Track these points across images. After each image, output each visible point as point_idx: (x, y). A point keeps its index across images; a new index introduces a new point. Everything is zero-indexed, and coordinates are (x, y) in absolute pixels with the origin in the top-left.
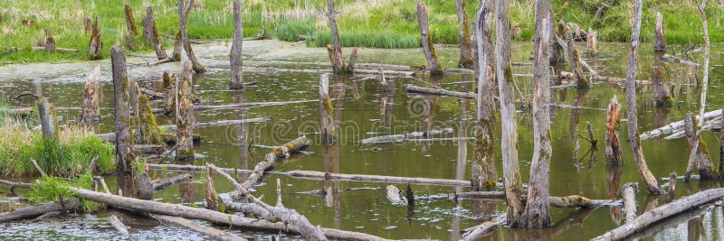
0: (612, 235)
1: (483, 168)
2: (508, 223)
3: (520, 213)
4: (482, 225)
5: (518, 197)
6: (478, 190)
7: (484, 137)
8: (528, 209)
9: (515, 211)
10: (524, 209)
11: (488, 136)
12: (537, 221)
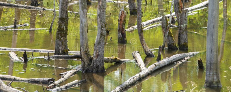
0: (140, 76)
1: (62, 43)
2: (83, 70)
3: (89, 65)
4: (71, 71)
5: (88, 57)
6: (59, 54)
7: (62, 27)
8: (94, 63)
9: (86, 64)
10: (91, 63)
11: (65, 27)
12: (98, 69)
